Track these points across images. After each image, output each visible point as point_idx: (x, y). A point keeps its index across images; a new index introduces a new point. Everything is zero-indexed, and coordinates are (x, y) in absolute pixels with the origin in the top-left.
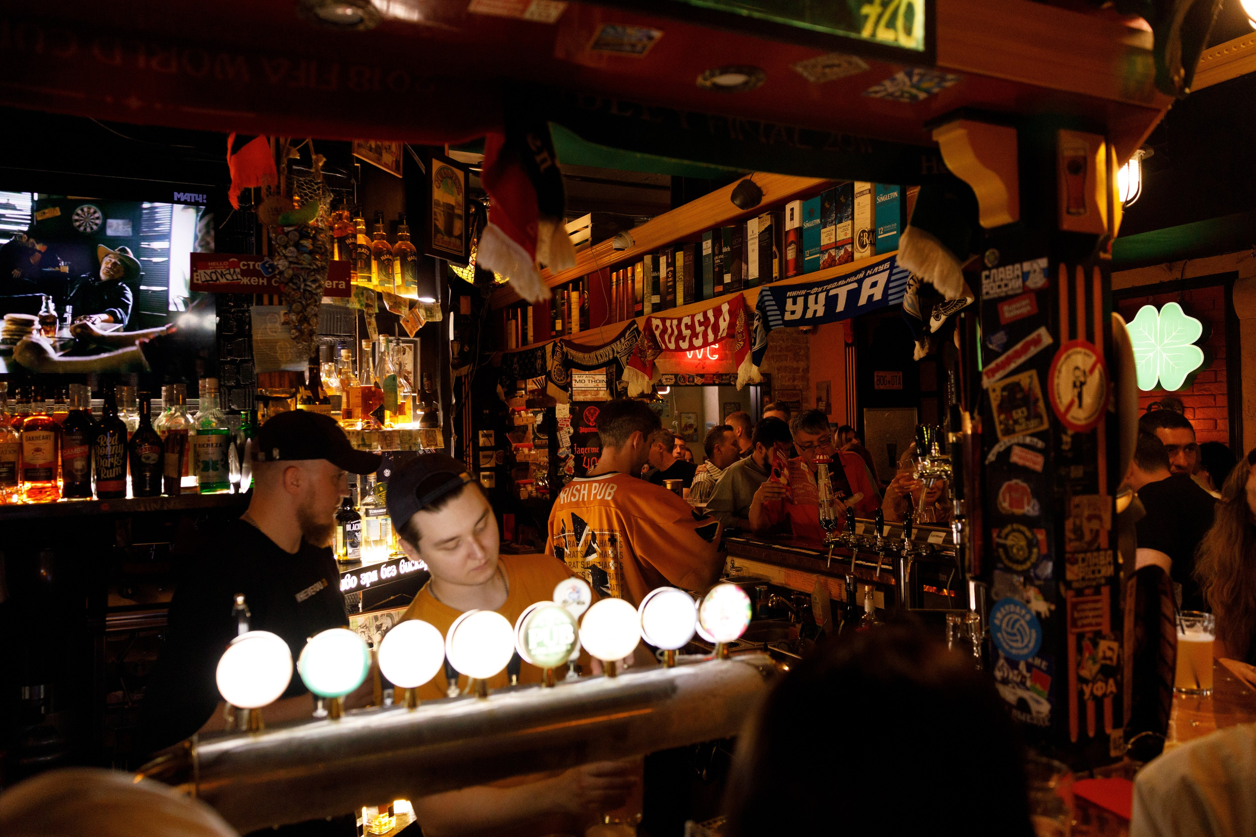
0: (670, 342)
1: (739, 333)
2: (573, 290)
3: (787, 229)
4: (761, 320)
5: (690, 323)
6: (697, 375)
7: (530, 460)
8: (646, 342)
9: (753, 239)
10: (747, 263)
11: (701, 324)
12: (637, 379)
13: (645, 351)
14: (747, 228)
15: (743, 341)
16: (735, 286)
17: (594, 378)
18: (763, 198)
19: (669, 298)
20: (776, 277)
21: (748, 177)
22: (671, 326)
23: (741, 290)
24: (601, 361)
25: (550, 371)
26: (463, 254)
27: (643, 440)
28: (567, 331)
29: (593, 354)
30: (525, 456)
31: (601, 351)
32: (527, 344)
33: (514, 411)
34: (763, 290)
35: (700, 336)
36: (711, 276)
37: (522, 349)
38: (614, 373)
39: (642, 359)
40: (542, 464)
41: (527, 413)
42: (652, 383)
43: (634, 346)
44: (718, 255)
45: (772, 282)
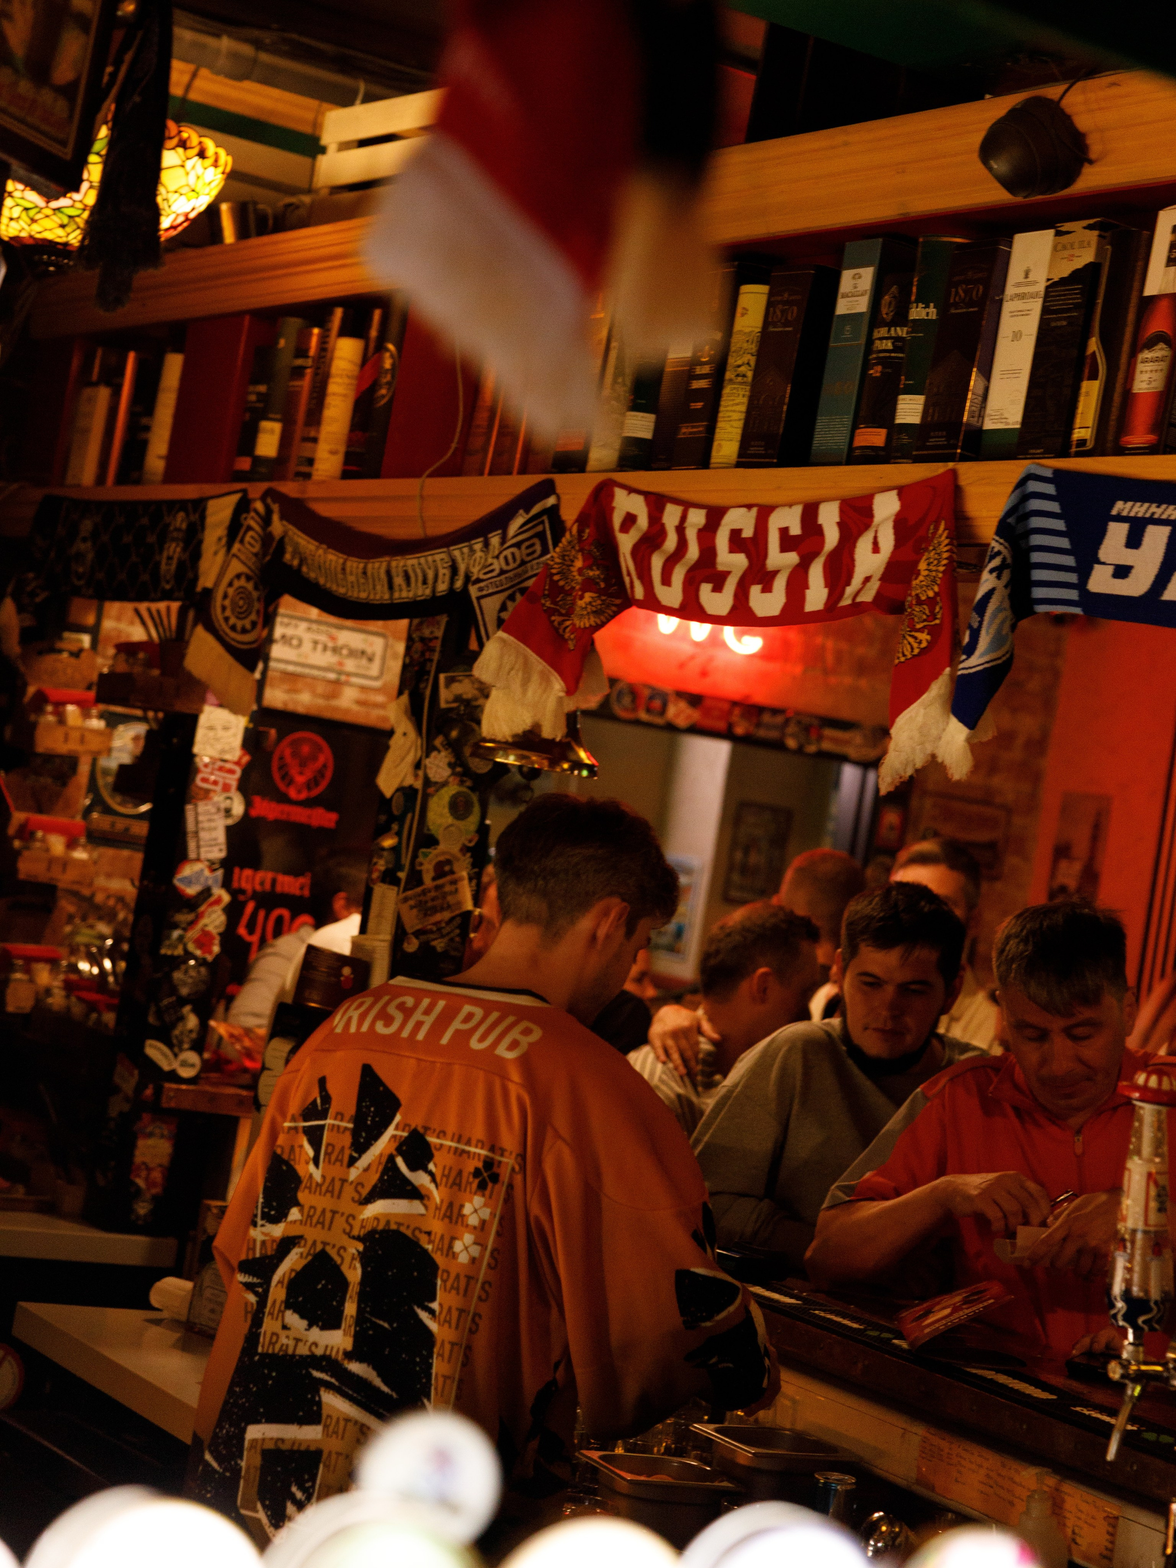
0: (666, 581)
1: (920, 603)
2: (345, 331)
3: (1150, 290)
4: (1006, 574)
5: (748, 533)
6: (681, 695)
7: (65, 879)
8: (579, 564)
9: (1021, 297)
10: (987, 373)
11: (787, 542)
12: (525, 682)
13: (569, 593)
14: (1008, 255)
15: (933, 631)
16: (932, 442)
17: (333, 638)
18: (1087, 170)
19: (686, 430)
20: (1082, 442)
21: (1053, 92)
22: (681, 530)
23: (952, 460)
24: (403, 594)
25: (208, 593)
26: (67, 153)
27: (622, 932)
28: (293, 467)
29: (378, 566)
30: (52, 861)
31: (411, 562)
32: (138, 481)
33: (41, 699)
34: (1030, 477)
35: (780, 584)
36: (853, 389)
37: (113, 492)
38: (438, 644)
39: (556, 619)
40: (99, 898)
41: (86, 715)
42: (570, 705)
43: (535, 568)
44: (890, 325)
45: (1064, 453)
